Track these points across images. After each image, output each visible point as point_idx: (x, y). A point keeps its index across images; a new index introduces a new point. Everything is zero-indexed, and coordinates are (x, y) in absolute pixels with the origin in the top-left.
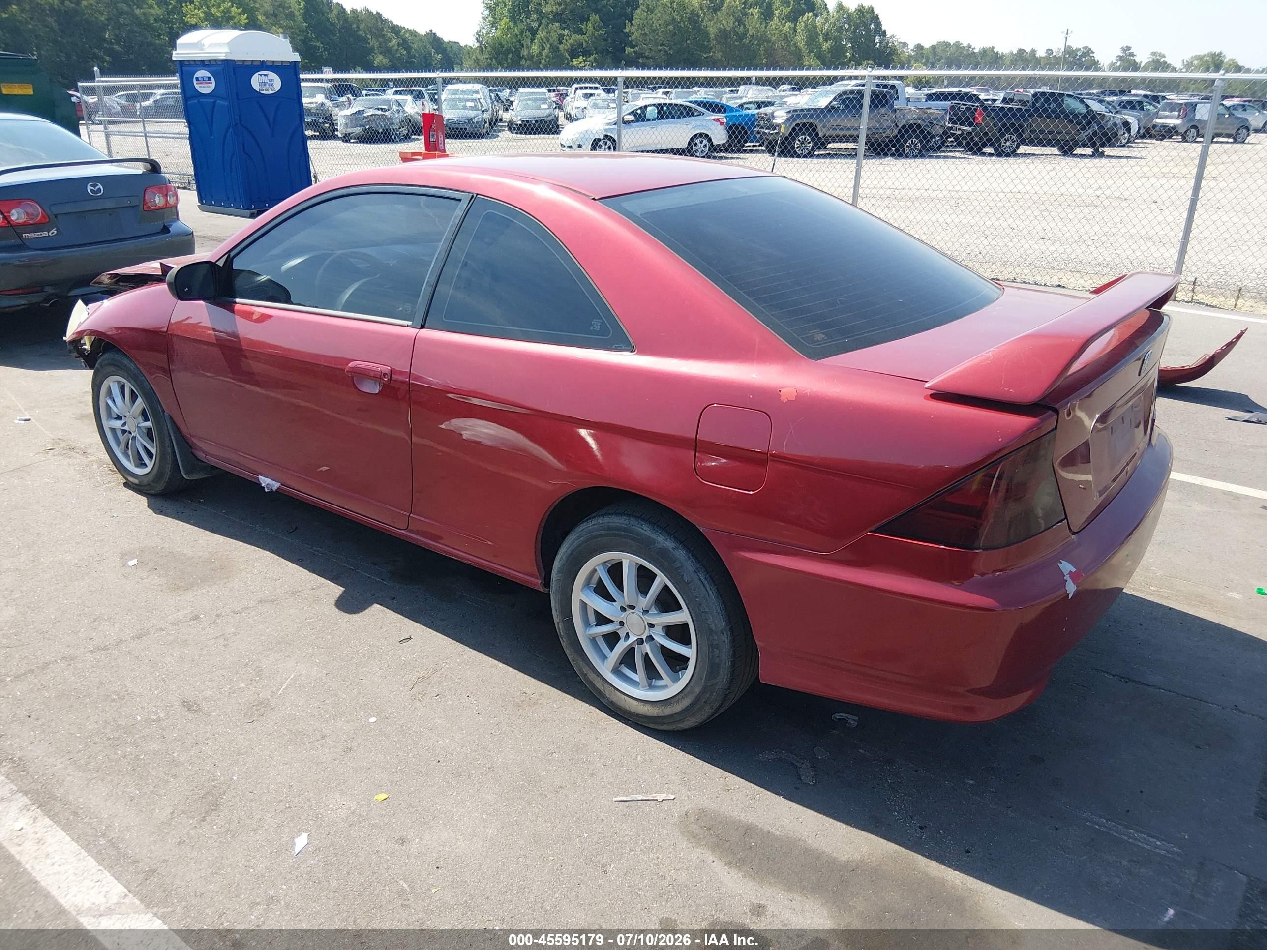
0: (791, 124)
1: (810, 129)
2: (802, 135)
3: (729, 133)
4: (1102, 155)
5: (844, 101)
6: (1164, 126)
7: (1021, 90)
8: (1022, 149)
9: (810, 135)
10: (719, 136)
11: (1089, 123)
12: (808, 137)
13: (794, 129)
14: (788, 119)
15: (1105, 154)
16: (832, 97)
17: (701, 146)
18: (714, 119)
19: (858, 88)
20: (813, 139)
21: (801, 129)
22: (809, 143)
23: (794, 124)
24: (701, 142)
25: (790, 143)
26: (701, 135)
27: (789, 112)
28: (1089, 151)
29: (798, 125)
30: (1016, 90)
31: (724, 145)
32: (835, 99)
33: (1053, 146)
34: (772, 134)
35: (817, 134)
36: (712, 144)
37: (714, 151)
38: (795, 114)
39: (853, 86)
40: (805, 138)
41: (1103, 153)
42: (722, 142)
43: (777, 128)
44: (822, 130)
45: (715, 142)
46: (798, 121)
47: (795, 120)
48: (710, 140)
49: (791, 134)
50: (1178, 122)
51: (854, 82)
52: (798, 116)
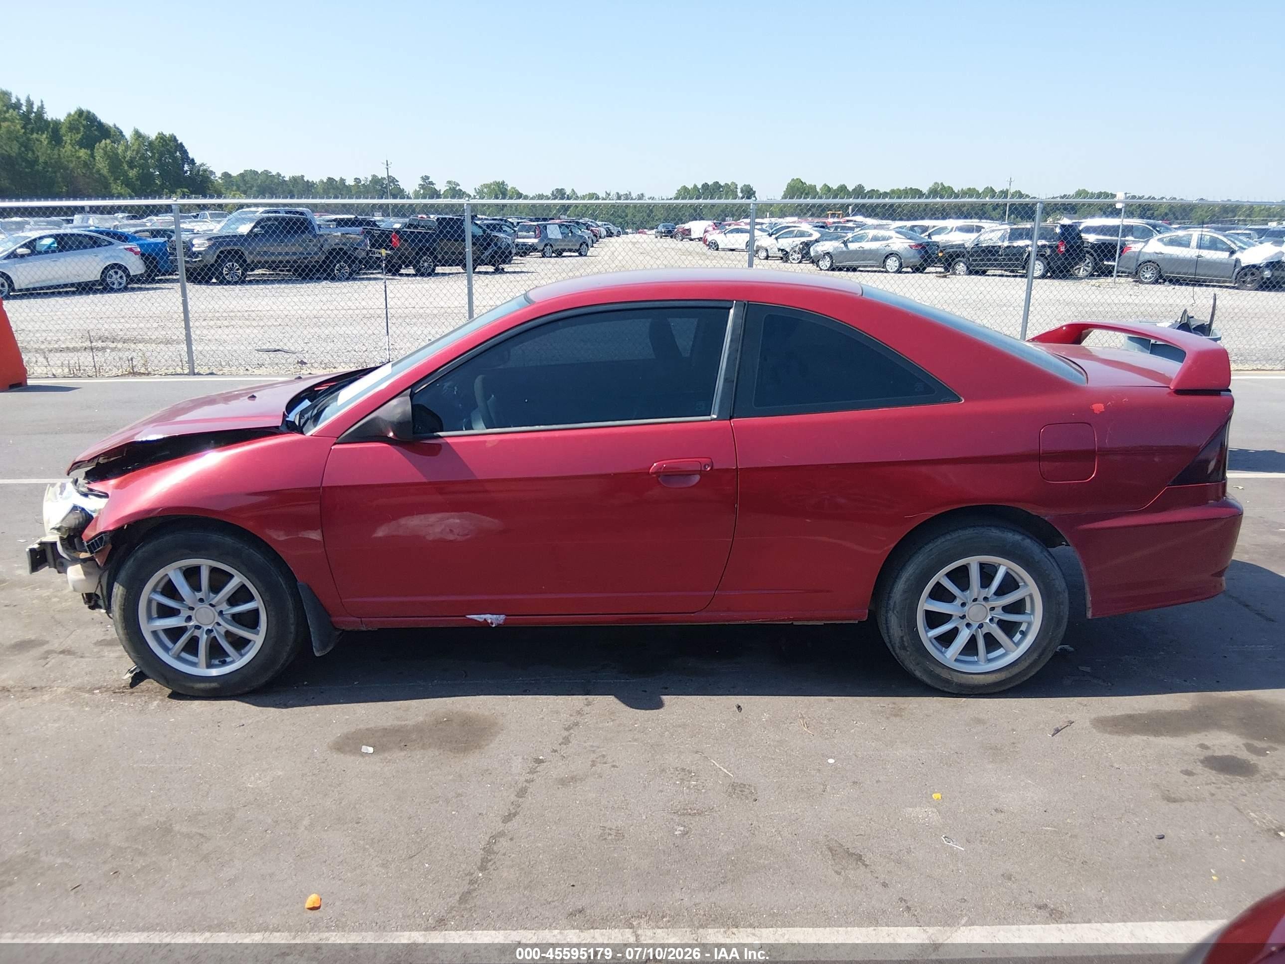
0: (215, 252)
1: (238, 256)
2: (229, 261)
3: (145, 263)
4: (502, 271)
5: (262, 227)
6: (524, 244)
7: (425, 216)
8: (439, 269)
9: (237, 261)
10: (136, 266)
11: (489, 244)
12: (235, 264)
13: (219, 257)
14: (210, 247)
15: (505, 270)
16: (252, 225)
17: (115, 278)
18: (126, 249)
19: (267, 215)
20: (241, 266)
21: (226, 257)
22: (238, 269)
23: (218, 252)
24: (116, 273)
25: (216, 269)
26: (113, 266)
27: (209, 239)
28: (491, 269)
29: (222, 252)
30: (420, 216)
31: (142, 275)
32: (255, 227)
33: (457, 265)
34: (195, 262)
35: (245, 261)
36: (128, 275)
37: (131, 283)
38: (217, 241)
39: (262, 213)
40: (233, 265)
41: (503, 269)
42: (139, 272)
43: (200, 256)
44: (249, 257)
45: (132, 273)
46: (222, 249)
47: (218, 248)
48: (125, 270)
49: (216, 261)
50: (535, 241)
51: (261, 209)
52: (221, 244)
